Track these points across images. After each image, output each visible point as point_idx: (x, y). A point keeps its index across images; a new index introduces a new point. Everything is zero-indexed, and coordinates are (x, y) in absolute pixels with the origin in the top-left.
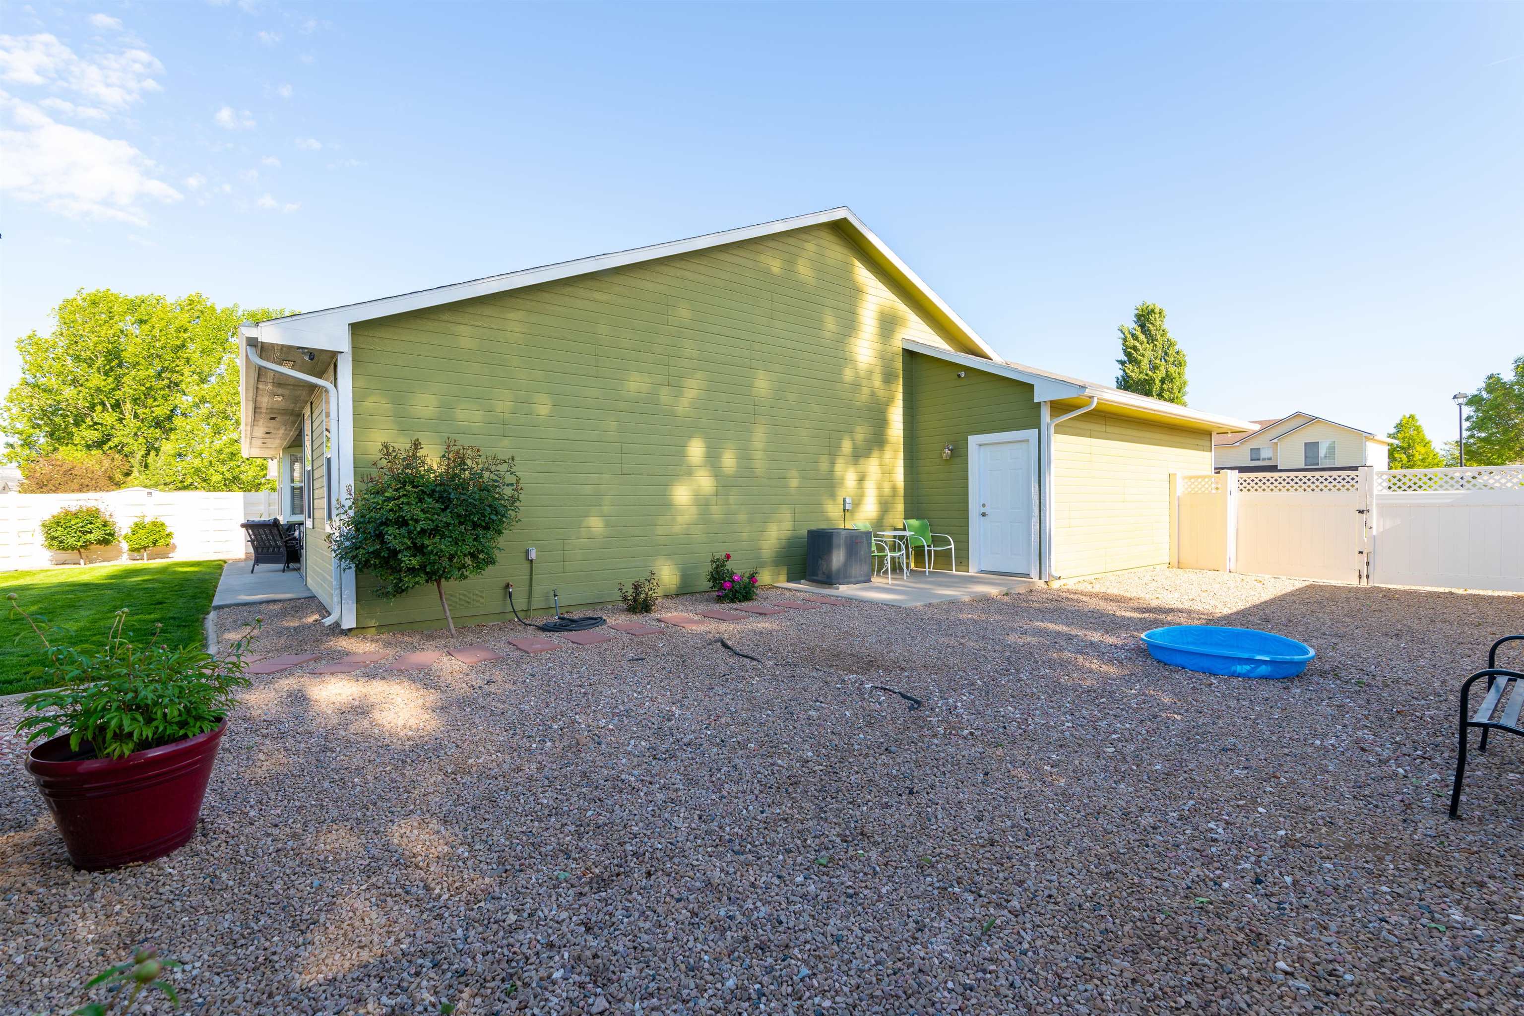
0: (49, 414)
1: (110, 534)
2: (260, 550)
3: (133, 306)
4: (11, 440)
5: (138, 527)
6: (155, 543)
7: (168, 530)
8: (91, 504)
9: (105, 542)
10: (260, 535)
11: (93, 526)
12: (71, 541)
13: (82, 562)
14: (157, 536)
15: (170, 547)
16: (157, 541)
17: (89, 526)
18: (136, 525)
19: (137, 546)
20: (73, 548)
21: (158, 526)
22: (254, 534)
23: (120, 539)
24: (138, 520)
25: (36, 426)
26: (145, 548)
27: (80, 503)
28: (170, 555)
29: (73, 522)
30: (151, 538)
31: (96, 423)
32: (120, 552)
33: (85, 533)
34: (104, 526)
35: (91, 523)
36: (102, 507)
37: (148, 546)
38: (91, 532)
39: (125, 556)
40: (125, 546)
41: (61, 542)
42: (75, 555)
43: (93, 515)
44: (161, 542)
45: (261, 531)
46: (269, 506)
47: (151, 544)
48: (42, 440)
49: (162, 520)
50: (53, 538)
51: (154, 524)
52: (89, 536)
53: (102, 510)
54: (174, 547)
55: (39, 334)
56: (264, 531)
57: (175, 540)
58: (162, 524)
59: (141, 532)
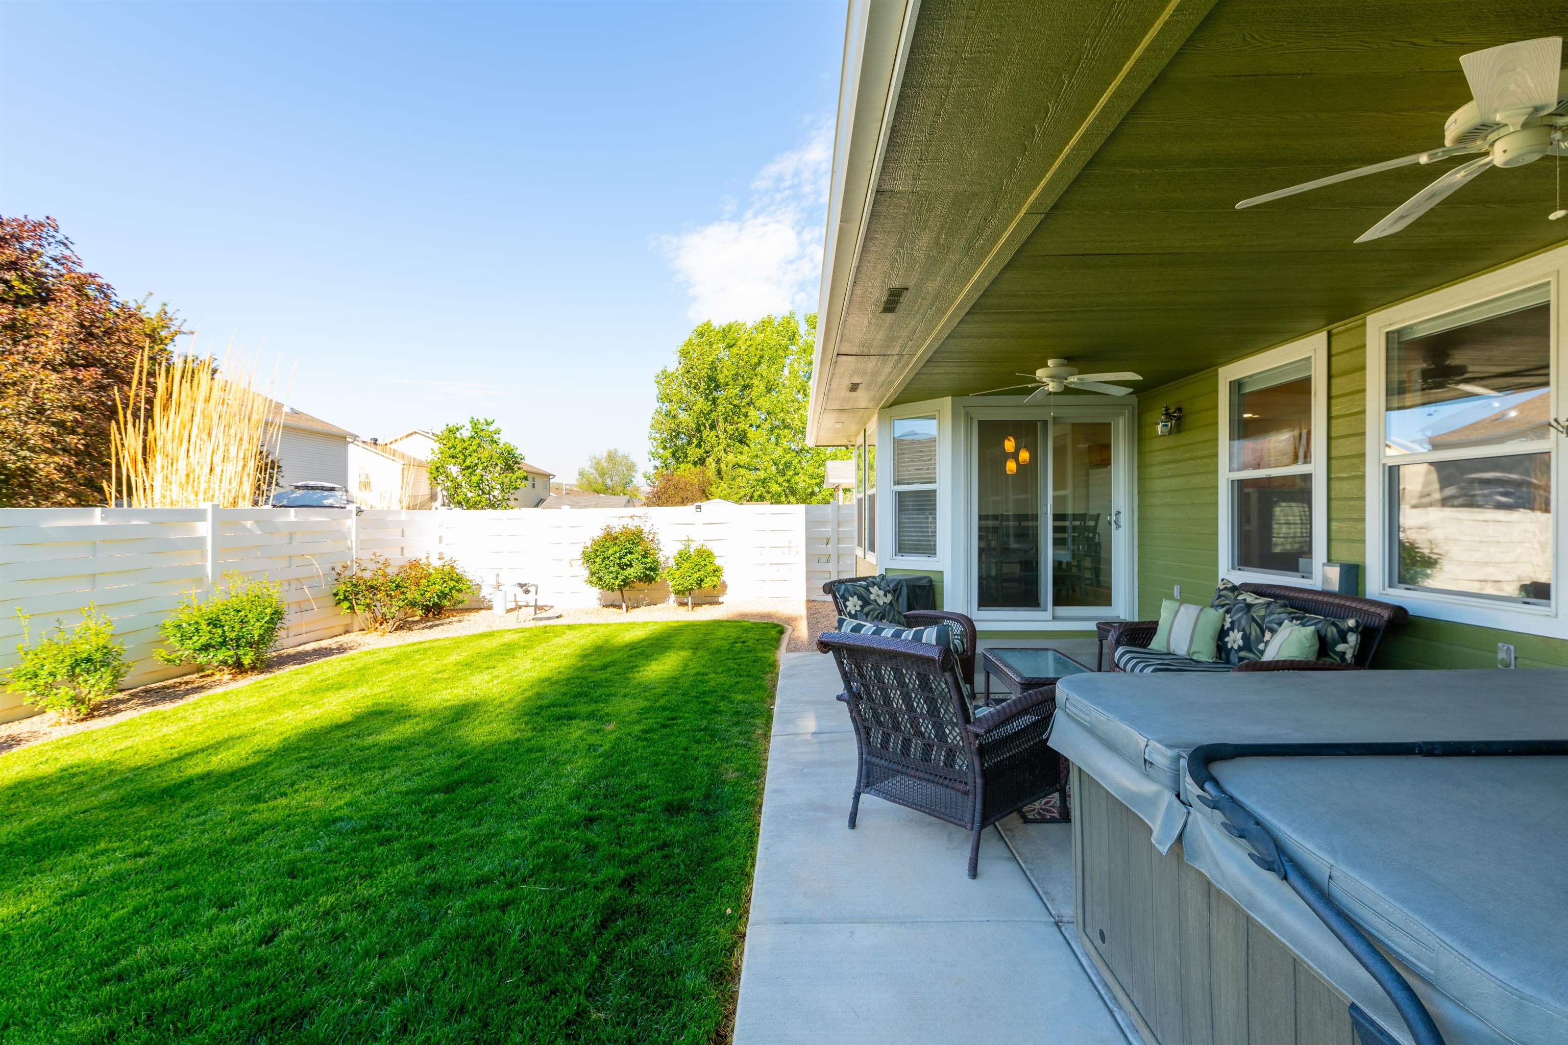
1: (651, 569)
3: (725, 332)
4: (656, 464)
5: (683, 557)
6: (700, 583)
7: (716, 564)
8: (634, 523)
9: (647, 578)
11: (633, 556)
12: (610, 577)
13: (624, 605)
14: (703, 572)
15: (718, 590)
16: (702, 580)
17: (629, 556)
18: (681, 554)
19: (681, 586)
20: (613, 588)
21: (705, 557)
23: (664, 575)
24: (682, 546)
26: (690, 590)
28: (721, 600)
29: (610, 552)
30: (696, 576)
32: (665, 596)
33: (622, 567)
34: (644, 556)
35: (631, 553)
37: (692, 589)
38: (631, 566)
39: (670, 603)
40: (669, 585)
41: (601, 578)
42: (614, 597)
43: (635, 538)
44: (709, 580)
46: (839, 526)
47: (695, 587)
49: (710, 546)
50: (594, 573)
51: (701, 553)
52: (629, 571)
53: (646, 530)
54: (725, 588)
55: (668, 369)
56: (897, 671)
57: (726, 577)
58: (710, 555)
59: (686, 565)
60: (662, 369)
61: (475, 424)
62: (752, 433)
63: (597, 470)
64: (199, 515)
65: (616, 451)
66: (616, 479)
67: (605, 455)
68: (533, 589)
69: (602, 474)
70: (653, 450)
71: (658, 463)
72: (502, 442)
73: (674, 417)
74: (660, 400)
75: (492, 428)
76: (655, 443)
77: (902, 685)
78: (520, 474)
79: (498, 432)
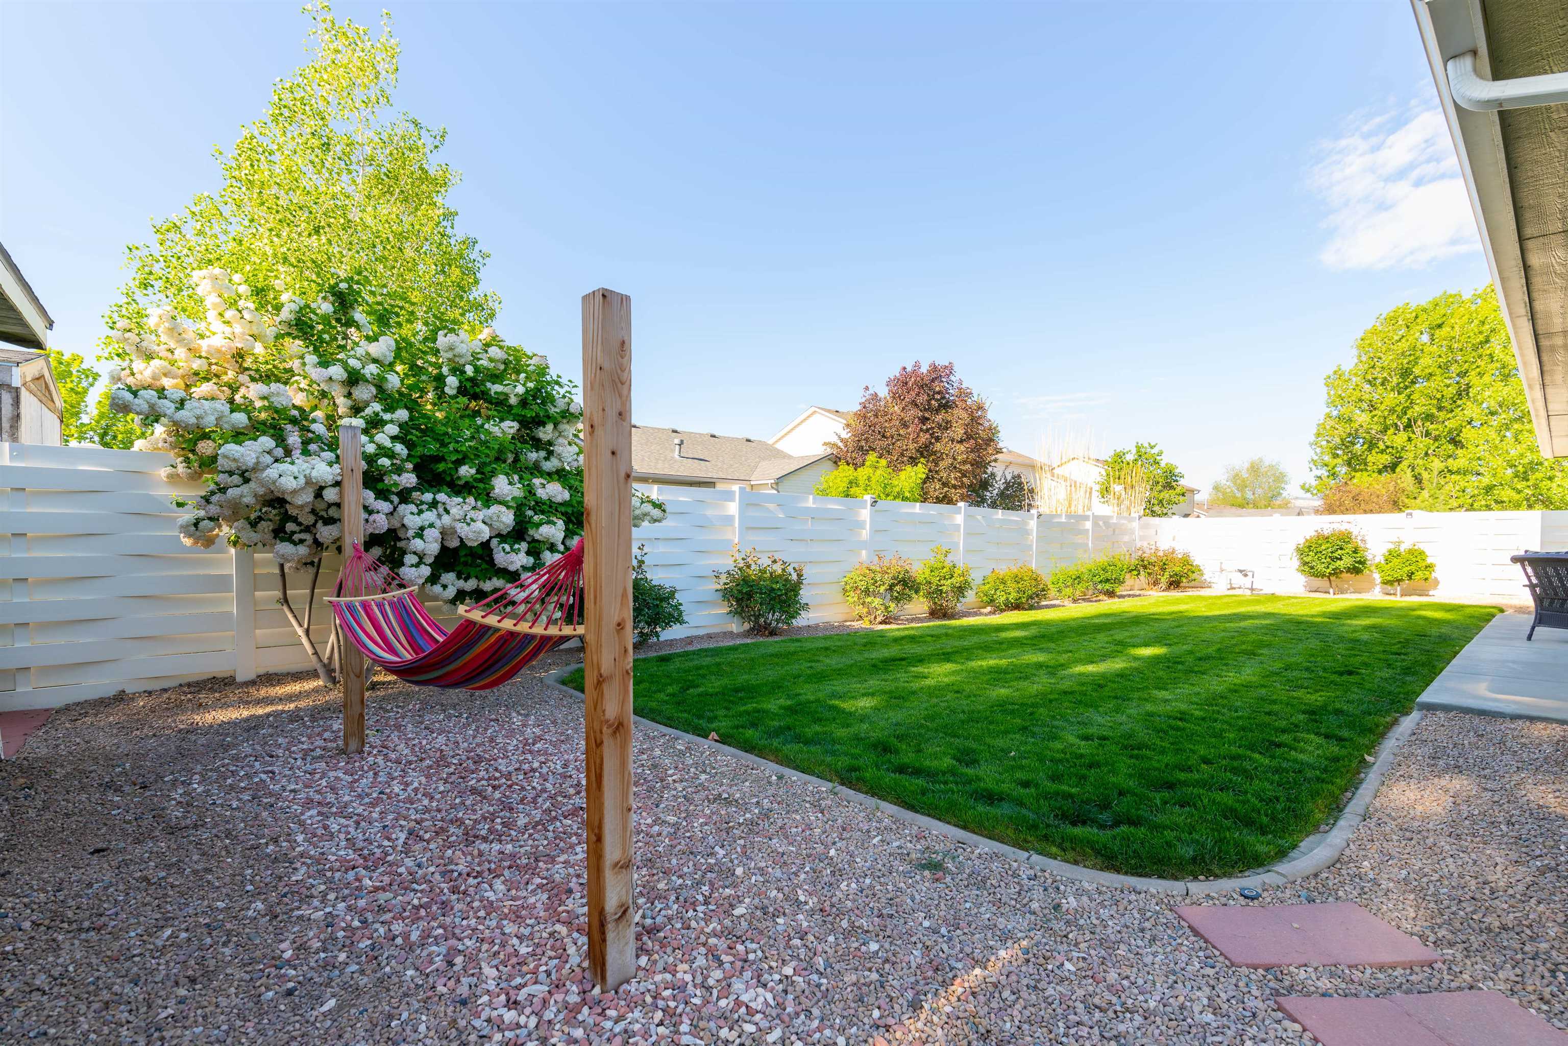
0: (1347, 443)
1: (1360, 562)
2: (1546, 603)
4: (1319, 473)
5: (1392, 555)
6: (1410, 575)
7: (1429, 561)
8: (1343, 527)
9: (1355, 570)
10: (1548, 577)
11: (1343, 551)
12: (1321, 567)
13: (1331, 591)
14: (1413, 568)
15: (1429, 583)
16: (1413, 573)
17: (1340, 552)
18: (1390, 552)
19: (1389, 578)
20: (1323, 576)
21: (1416, 555)
22: (1537, 575)
23: (1373, 568)
24: (1391, 546)
25: (1336, 456)
26: (1399, 581)
27: (1333, 526)
28: (1431, 593)
29: (1324, 547)
30: (1406, 569)
31: (1387, 447)
32: (1372, 585)
33: (1334, 559)
34: (1355, 552)
35: (1341, 549)
36: (1355, 532)
37: (1402, 580)
38: (1341, 559)
39: (1378, 589)
40: (1377, 577)
41: (1312, 568)
42: (1323, 583)
43: (1345, 538)
44: (1419, 575)
45: (1550, 571)
47: (1406, 577)
48: (1343, 470)
49: (1422, 547)
50: (1306, 563)
51: (1411, 552)
52: (1338, 563)
53: (1355, 533)
54: (1436, 582)
55: (1343, 368)
56: (1556, 570)
57: (1437, 574)
58: (1422, 553)
59: (1396, 561)
60: (1335, 369)
61: (1139, 447)
62: (1468, 434)
63: (1235, 483)
64: (1086, 518)
65: (1261, 460)
66: (1259, 491)
67: (1246, 465)
68: (1250, 574)
69: (1242, 487)
70: (1316, 458)
71: (1323, 472)
72: (1163, 464)
73: (1350, 420)
74: (1331, 403)
75: (1155, 451)
76: (1318, 450)
77: (1558, 574)
78: (1178, 490)
79: (1160, 454)
